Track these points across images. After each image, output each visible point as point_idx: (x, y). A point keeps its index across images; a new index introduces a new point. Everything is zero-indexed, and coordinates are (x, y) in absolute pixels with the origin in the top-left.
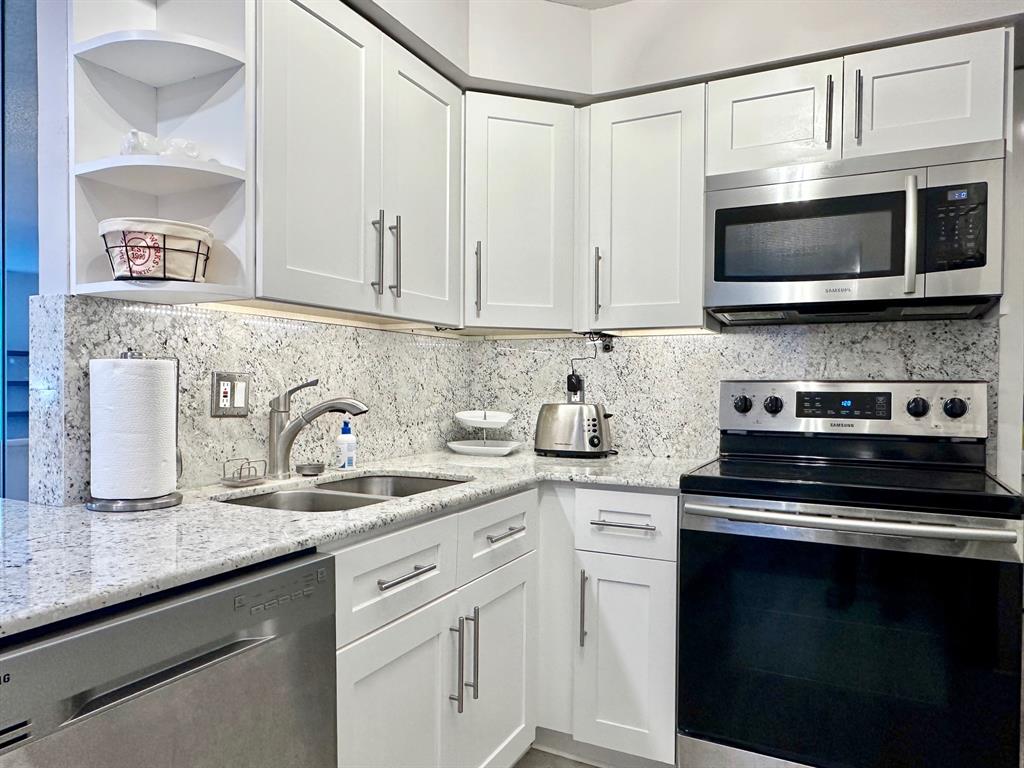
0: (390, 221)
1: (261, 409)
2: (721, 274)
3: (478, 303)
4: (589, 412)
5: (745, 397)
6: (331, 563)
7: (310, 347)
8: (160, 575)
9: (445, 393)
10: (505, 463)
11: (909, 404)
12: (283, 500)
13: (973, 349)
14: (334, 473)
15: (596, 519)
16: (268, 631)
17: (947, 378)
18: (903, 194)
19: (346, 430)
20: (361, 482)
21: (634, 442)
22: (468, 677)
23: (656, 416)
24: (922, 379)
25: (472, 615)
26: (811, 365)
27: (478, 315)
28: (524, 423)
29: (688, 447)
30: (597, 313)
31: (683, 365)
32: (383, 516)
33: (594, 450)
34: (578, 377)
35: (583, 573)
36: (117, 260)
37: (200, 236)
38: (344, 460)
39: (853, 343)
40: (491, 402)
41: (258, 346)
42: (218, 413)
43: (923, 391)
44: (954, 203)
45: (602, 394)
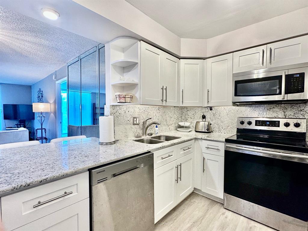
0: (165, 88)
1: (141, 123)
2: (236, 95)
3: (182, 102)
4: (207, 123)
5: (242, 121)
6: (153, 154)
7: (150, 111)
8: (125, 155)
9: (176, 119)
10: (189, 133)
11: (285, 123)
12: (145, 140)
13: (303, 111)
14: (154, 135)
15: (207, 147)
16: (142, 165)
17: (295, 118)
18: (281, 76)
19: (157, 127)
20: (159, 137)
21: (217, 130)
22: (179, 176)
23: (222, 124)
24: (289, 118)
25: (180, 165)
26: (259, 114)
27: (183, 104)
28: (193, 125)
29: (229, 131)
30: (208, 103)
31: (228, 113)
32: (162, 145)
33: (207, 131)
34: (204, 116)
35: (204, 157)
36: (118, 100)
37: (131, 94)
38: (156, 133)
39: (270, 109)
40: (186, 120)
41: (141, 112)
42: (134, 124)
43: (288, 121)
44: (295, 77)
45: (210, 119)
